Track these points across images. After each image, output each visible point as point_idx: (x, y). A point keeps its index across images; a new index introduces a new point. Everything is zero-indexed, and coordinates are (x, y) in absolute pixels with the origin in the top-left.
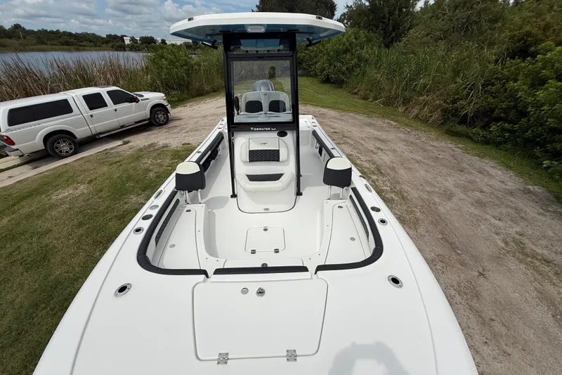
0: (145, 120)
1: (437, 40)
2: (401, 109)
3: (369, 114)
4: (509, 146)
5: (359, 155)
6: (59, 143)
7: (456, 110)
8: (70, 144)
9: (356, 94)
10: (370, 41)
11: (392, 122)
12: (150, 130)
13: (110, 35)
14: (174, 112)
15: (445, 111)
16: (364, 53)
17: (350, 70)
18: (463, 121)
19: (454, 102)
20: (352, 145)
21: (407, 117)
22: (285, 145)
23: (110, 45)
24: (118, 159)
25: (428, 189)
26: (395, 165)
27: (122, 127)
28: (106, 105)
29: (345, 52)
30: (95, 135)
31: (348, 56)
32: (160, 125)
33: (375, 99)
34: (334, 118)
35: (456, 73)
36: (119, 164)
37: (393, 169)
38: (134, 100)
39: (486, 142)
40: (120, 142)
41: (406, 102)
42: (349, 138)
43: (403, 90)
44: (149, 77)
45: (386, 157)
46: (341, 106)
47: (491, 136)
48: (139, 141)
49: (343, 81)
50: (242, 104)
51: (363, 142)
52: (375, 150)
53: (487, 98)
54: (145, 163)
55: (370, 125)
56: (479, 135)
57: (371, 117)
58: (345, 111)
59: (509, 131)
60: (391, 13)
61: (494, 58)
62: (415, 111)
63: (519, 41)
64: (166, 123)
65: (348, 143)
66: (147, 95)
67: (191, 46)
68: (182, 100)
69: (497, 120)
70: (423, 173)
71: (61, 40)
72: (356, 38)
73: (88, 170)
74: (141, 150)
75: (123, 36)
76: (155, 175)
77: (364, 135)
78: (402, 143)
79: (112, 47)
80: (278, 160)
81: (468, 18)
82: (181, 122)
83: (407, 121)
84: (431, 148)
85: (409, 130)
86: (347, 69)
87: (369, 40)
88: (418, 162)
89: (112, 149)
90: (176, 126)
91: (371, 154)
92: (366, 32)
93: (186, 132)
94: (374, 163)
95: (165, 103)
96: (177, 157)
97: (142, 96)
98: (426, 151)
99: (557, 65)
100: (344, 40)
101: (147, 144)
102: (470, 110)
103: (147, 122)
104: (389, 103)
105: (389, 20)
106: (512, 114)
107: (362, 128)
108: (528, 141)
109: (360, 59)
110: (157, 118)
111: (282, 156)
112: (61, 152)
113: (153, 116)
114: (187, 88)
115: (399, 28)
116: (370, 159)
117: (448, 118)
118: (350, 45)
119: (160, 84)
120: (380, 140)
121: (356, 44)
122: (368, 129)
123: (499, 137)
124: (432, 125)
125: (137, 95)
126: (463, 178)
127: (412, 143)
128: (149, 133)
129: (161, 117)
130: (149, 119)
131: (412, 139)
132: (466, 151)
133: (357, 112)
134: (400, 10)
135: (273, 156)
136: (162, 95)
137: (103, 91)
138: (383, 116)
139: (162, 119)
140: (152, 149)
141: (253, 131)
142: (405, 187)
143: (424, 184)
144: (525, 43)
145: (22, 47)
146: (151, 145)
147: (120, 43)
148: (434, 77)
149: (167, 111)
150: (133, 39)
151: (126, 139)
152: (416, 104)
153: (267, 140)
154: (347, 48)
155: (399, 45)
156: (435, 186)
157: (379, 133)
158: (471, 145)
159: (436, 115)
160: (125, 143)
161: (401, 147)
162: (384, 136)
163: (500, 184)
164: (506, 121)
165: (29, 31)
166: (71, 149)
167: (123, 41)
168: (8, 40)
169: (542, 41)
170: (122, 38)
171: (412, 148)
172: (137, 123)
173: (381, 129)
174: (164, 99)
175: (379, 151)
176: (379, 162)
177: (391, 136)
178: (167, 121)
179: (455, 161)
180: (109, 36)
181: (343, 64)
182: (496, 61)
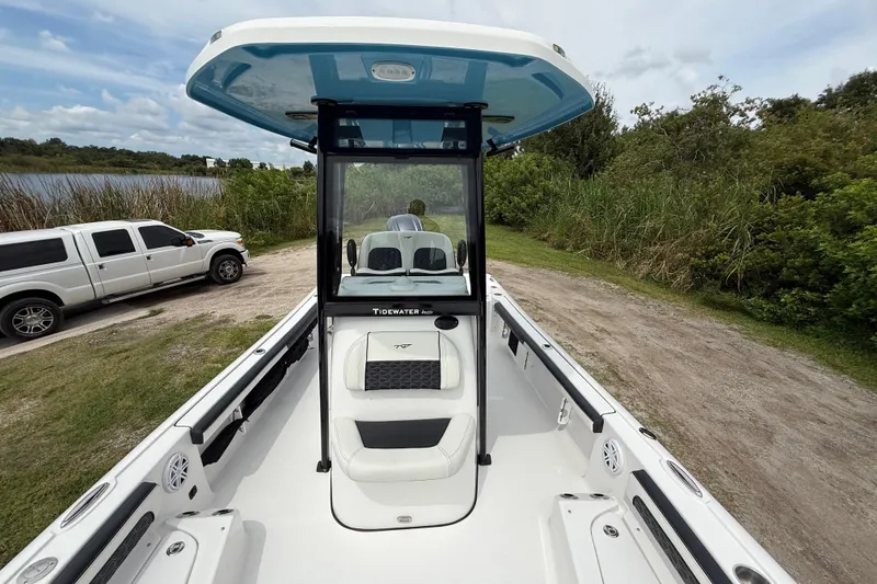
0: (199, 275)
1: (658, 169)
2: (620, 264)
3: (573, 271)
4: (820, 328)
5: (570, 342)
6: (24, 313)
7: (713, 268)
8: (47, 315)
9: (544, 240)
10: (559, 170)
11: (612, 285)
12: (206, 291)
13: (188, 156)
14: (252, 262)
15: (695, 268)
16: (551, 184)
17: (533, 207)
18: (730, 285)
19: (708, 256)
20: (555, 323)
21: (633, 277)
22: (453, 349)
23: (184, 167)
24: (127, 345)
25: (718, 415)
26: (640, 363)
27: (156, 285)
28: (132, 249)
29: (524, 182)
30: (100, 300)
31: (529, 188)
32: (225, 282)
33: (577, 248)
34: (517, 276)
35: (703, 212)
36: (124, 355)
37: (639, 371)
38: (188, 242)
39: (778, 321)
40: (144, 312)
41: (626, 253)
42: (547, 310)
43: (618, 236)
44: (223, 209)
45: (620, 347)
46: (525, 259)
47: (784, 310)
48: (179, 310)
49: (523, 221)
50: (363, 253)
51: (572, 318)
52: (598, 334)
53: (761, 251)
54: (177, 354)
55: (577, 288)
56: (763, 309)
57: (577, 276)
58: (532, 266)
59: (813, 304)
60: (585, 136)
61: (757, 193)
62: (644, 268)
63: (790, 171)
64: (236, 280)
65: (547, 320)
66: (209, 234)
67: (301, 173)
68: (272, 244)
69: (790, 285)
70: (697, 381)
71: (114, 159)
72: (538, 166)
73: (60, 366)
74: (177, 327)
75: (205, 158)
76: (184, 381)
77: (572, 306)
78: (640, 321)
79: (187, 170)
80: (437, 386)
81: (699, 142)
82: (264, 279)
83: (635, 284)
84: (691, 330)
85: (643, 298)
86: (528, 205)
87: (557, 169)
88: (679, 357)
89: (125, 324)
90: (253, 285)
91: (591, 340)
92: (552, 158)
93: (268, 296)
94: (602, 360)
95: (240, 248)
96: (237, 342)
97: (201, 236)
98: (682, 335)
99: (870, 204)
100: (522, 167)
101: (192, 316)
102: (737, 268)
103: (203, 277)
104: (598, 254)
105: (583, 142)
106: (813, 277)
107: (566, 293)
108: (853, 320)
109: (546, 192)
110: (223, 271)
111: (448, 376)
112: (25, 329)
113: (214, 268)
114: (283, 226)
115: (597, 155)
116: (593, 351)
117: (703, 281)
118: (531, 174)
119: (240, 220)
120: (600, 314)
121: (539, 173)
122: (576, 296)
123: (798, 312)
124: (678, 291)
125: (192, 234)
126: (771, 391)
127: (655, 320)
128: (204, 295)
129: (229, 269)
130: (207, 272)
131: (652, 312)
132: (749, 336)
133: (553, 268)
134: (597, 132)
135: (424, 375)
136: (237, 235)
137: (132, 227)
138: (594, 274)
139: (232, 272)
140: (199, 324)
141: (378, 315)
142: (675, 411)
143: (708, 405)
144: (800, 173)
145: (53, 167)
146: (201, 318)
147: (201, 165)
148: (667, 219)
149: (242, 260)
150: (219, 162)
151: (157, 307)
152: (644, 256)
153: (411, 339)
154: (526, 178)
155: (604, 175)
156: (730, 410)
157: (597, 303)
158: (752, 325)
159: (682, 276)
160: (154, 313)
161: (639, 328)
162: (604, 307)
163: (842, 403)
164: (804, 287)
165: (71, 147)
166: (46, 323)
167: (205, 163)
168: (36, 158)
169: (826, 172)
170: (204, 160)
171: (659, 331)
172: (184, 278)
173: (597, 296)
174: (239, 242)
175: (605, 335)
176: (611, 357)
177: (616, 307)
178: (240, 275)
179: (741, 356)
180: (186, 157)
181: (522, 198)
182: (762, 199)
